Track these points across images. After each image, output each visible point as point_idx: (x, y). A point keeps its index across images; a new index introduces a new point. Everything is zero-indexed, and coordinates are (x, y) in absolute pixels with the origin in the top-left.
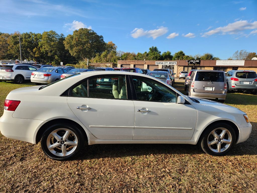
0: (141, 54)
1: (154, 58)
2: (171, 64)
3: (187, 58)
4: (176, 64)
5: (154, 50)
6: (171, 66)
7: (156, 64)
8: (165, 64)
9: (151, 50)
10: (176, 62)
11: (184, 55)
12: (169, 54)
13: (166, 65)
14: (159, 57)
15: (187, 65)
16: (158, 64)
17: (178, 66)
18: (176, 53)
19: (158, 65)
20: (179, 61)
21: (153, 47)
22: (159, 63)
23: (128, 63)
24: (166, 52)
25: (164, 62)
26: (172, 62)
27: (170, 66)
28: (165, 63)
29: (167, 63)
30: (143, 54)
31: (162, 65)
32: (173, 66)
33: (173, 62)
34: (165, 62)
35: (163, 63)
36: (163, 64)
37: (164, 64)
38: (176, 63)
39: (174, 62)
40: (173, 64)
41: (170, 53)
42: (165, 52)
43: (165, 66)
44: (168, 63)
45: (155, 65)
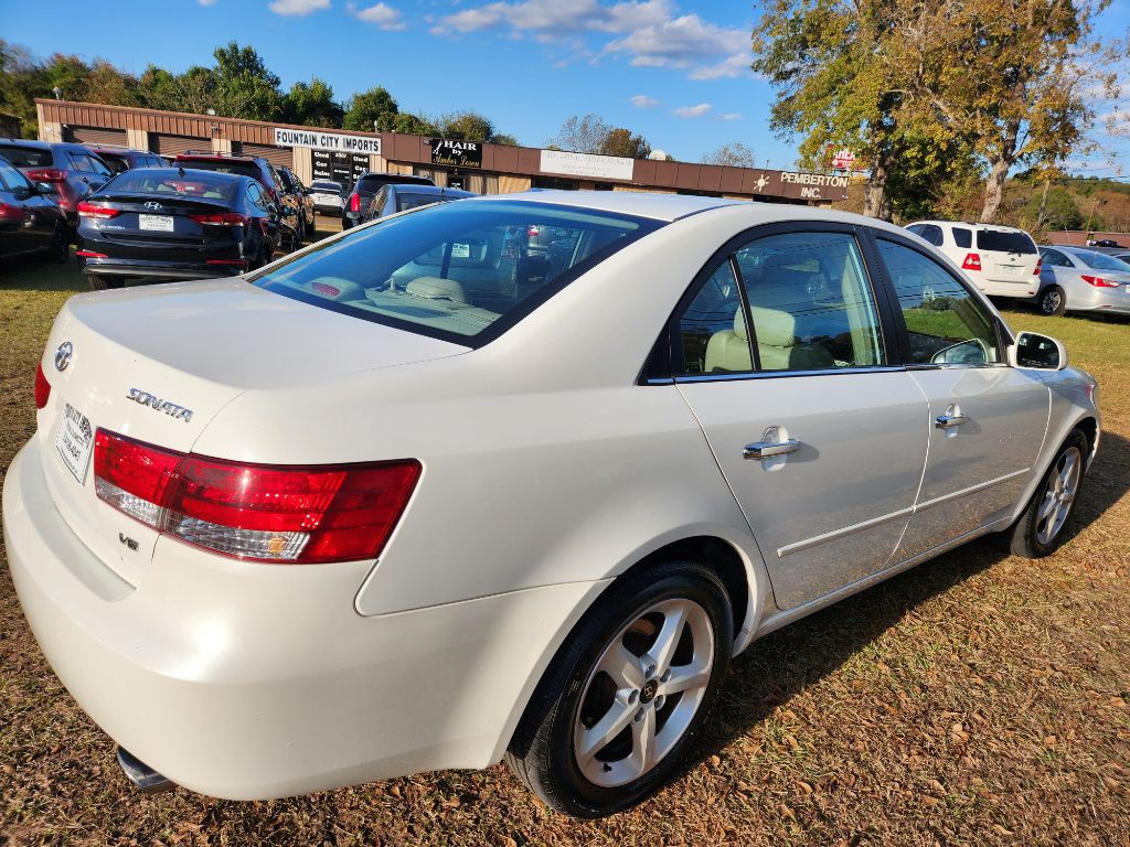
0: (170, 78)
1: (248, 106)
2: (356, 150)
3: (410, 125)
4: (379, 152)
5: (242, 63)
6: (356, 159)
7: (280, 143)
8: (325, 148)
9: (227, 62)
10: (379, 140)
11: (393, 108)
12: (323, 94)
13: (332, 154)
14: (277, 108)
15: (428, 160)
16: (288, 144)
17: (388, 161)
18: (357, 97)
19: (291, 149)
20: (389, 137)
21: (235, 48)
22: (296, 139)
23: (107, 119)
24: (309, 83)
25: (319, 136)
26: (357, 138)
27: (350, 156)
28: (324, 141)
29: (334, 141)
30: (184, 78)
31: (313, 152)
32: (366, 160)
33: (363, 139)
34: (326, 135)
35: (314, 140)
36: (314, 147)
37: (319, 146)
38: (379, 145)
39: (368, 139)
40: (363, 151)
41: (326, 94)
42: (301, 80)
43: (327, 156)
44: (341, 142)
45: (275, 147)
